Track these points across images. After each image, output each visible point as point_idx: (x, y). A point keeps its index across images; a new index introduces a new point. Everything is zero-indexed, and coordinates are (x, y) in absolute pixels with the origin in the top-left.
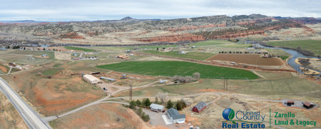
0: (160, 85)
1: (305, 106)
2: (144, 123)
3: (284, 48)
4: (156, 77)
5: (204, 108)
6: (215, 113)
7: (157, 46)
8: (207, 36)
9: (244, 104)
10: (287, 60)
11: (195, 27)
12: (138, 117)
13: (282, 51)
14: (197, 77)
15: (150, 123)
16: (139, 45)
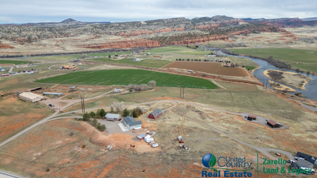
0: (115, 95)
1: (269, 124)
2: (100, 133)
3: (251, 57)
4: (110, 86)
5: (160, 115)
6: (171, 119)
7: (109, 53)
8: (164, 41)
9: (201, 113)
10: (253, 71)
11: (150, 32)
12: (93, 128)
13: (248, 61)
14: (153, 85)
15: (107, 132)
16: (88, 52)
